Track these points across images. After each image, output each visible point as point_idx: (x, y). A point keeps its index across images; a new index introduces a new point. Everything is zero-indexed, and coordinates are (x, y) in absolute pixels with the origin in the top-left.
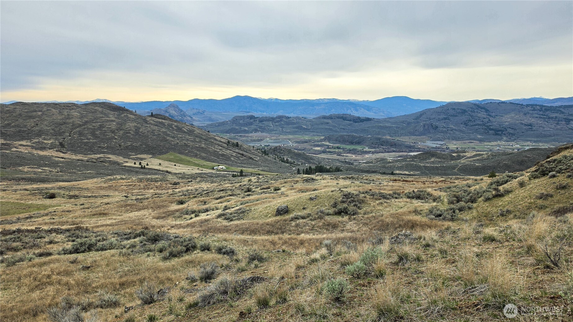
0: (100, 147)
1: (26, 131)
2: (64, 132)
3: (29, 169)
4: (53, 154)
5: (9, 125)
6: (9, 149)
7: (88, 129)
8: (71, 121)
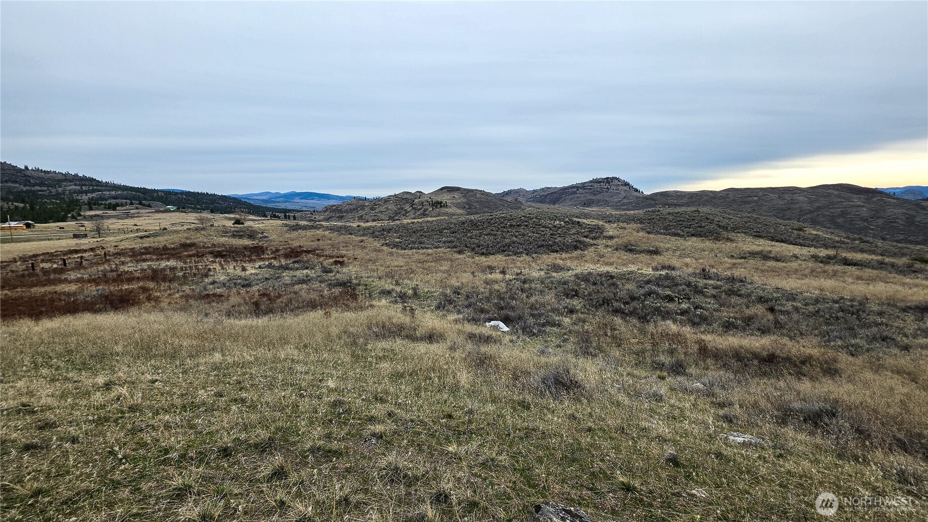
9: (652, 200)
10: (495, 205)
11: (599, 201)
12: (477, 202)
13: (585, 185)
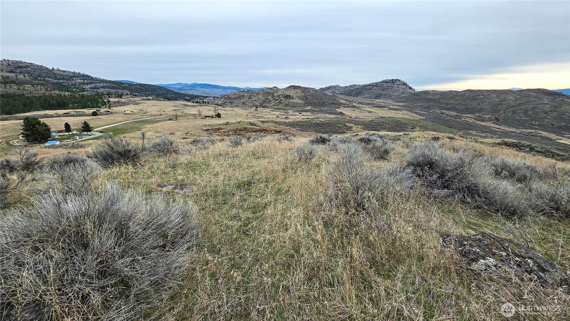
0: (531, 124)
1: (471, 108)
2: (499, 111)
3: (476, 133)
4: (491, 125)
5: (460, 104)
6: (461, 119)
7: (521, 109)
8: (506, 103)
9: (418, 95)
10: (321, 98)
11: (386, 95)
12: (310, 96)
13: (378, 84)
